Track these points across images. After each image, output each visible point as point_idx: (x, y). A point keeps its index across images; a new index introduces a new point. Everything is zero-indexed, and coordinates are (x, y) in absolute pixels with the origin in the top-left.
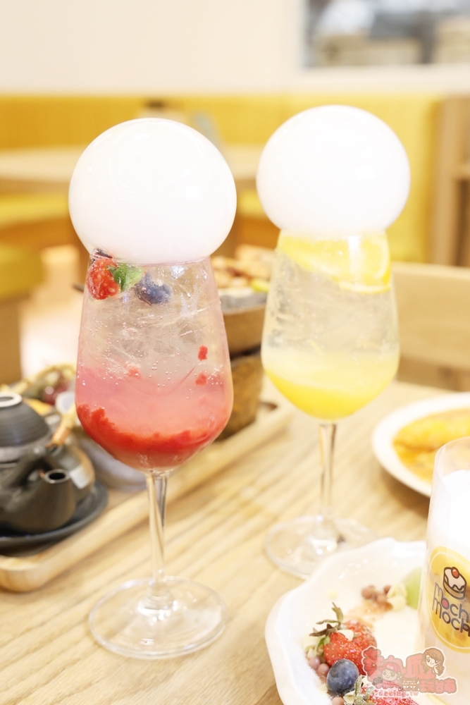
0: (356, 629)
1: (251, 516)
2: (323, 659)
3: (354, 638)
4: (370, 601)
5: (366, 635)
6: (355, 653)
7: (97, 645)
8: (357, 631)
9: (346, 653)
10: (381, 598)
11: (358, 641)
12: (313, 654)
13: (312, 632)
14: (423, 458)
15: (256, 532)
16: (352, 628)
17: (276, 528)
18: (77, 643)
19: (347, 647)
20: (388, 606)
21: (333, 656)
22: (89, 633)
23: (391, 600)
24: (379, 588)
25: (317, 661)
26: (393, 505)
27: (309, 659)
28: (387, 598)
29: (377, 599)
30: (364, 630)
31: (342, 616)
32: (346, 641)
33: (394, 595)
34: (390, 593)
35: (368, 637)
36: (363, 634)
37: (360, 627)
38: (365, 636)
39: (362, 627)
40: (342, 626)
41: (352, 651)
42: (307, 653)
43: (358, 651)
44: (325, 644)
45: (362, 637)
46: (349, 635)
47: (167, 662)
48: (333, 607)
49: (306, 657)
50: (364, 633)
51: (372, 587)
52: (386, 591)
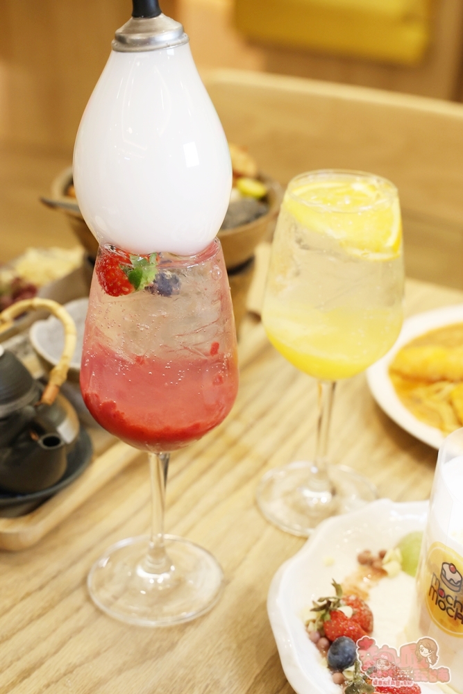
0: (355, 605)
1: (240, 458)
2: (323, 633)
3: (353, 615)
4: (365, 567)
5: (364, 610)
6: (354, 630)
7: (99, 612)
8: (356, 607)
9: (345, 630)
10: (377, 564)
11: (357, 617)
12: (313, 628)
13: (312, 607)
14: (421, 391)
15: (246, 479)
16: (350, 604)
17: (267, 474)
18: (78, 609)
19: (347, 624)
20: (383, 572)
21: (333, 632)
22: (89, 599)
23: (386, 567)
24: (375, 554)
25: (317, 635)
26: (388, 445)
27: (309, 633)
28: (382, 564)
29: (373, 564)
30: (362, 606)
31: (341, 591)
32: (345, 619)
33: (389, 561)
34: (386, 558)
35: (366, 612)
36: (361, 610)
37: (358, 603)
38: (362, 612)
39: (360, 603)
40: (341, 602)
41: (351, 628)
42: (307, 625)
43: (357, 628)
44: (326, 620)
45: (360, 614)
46: (347, 611)
47: (170, 630)
48: (333, 582)
49: (307, 631)
50: (362, 608)
51: (368, 552)
52: (382, 555)
